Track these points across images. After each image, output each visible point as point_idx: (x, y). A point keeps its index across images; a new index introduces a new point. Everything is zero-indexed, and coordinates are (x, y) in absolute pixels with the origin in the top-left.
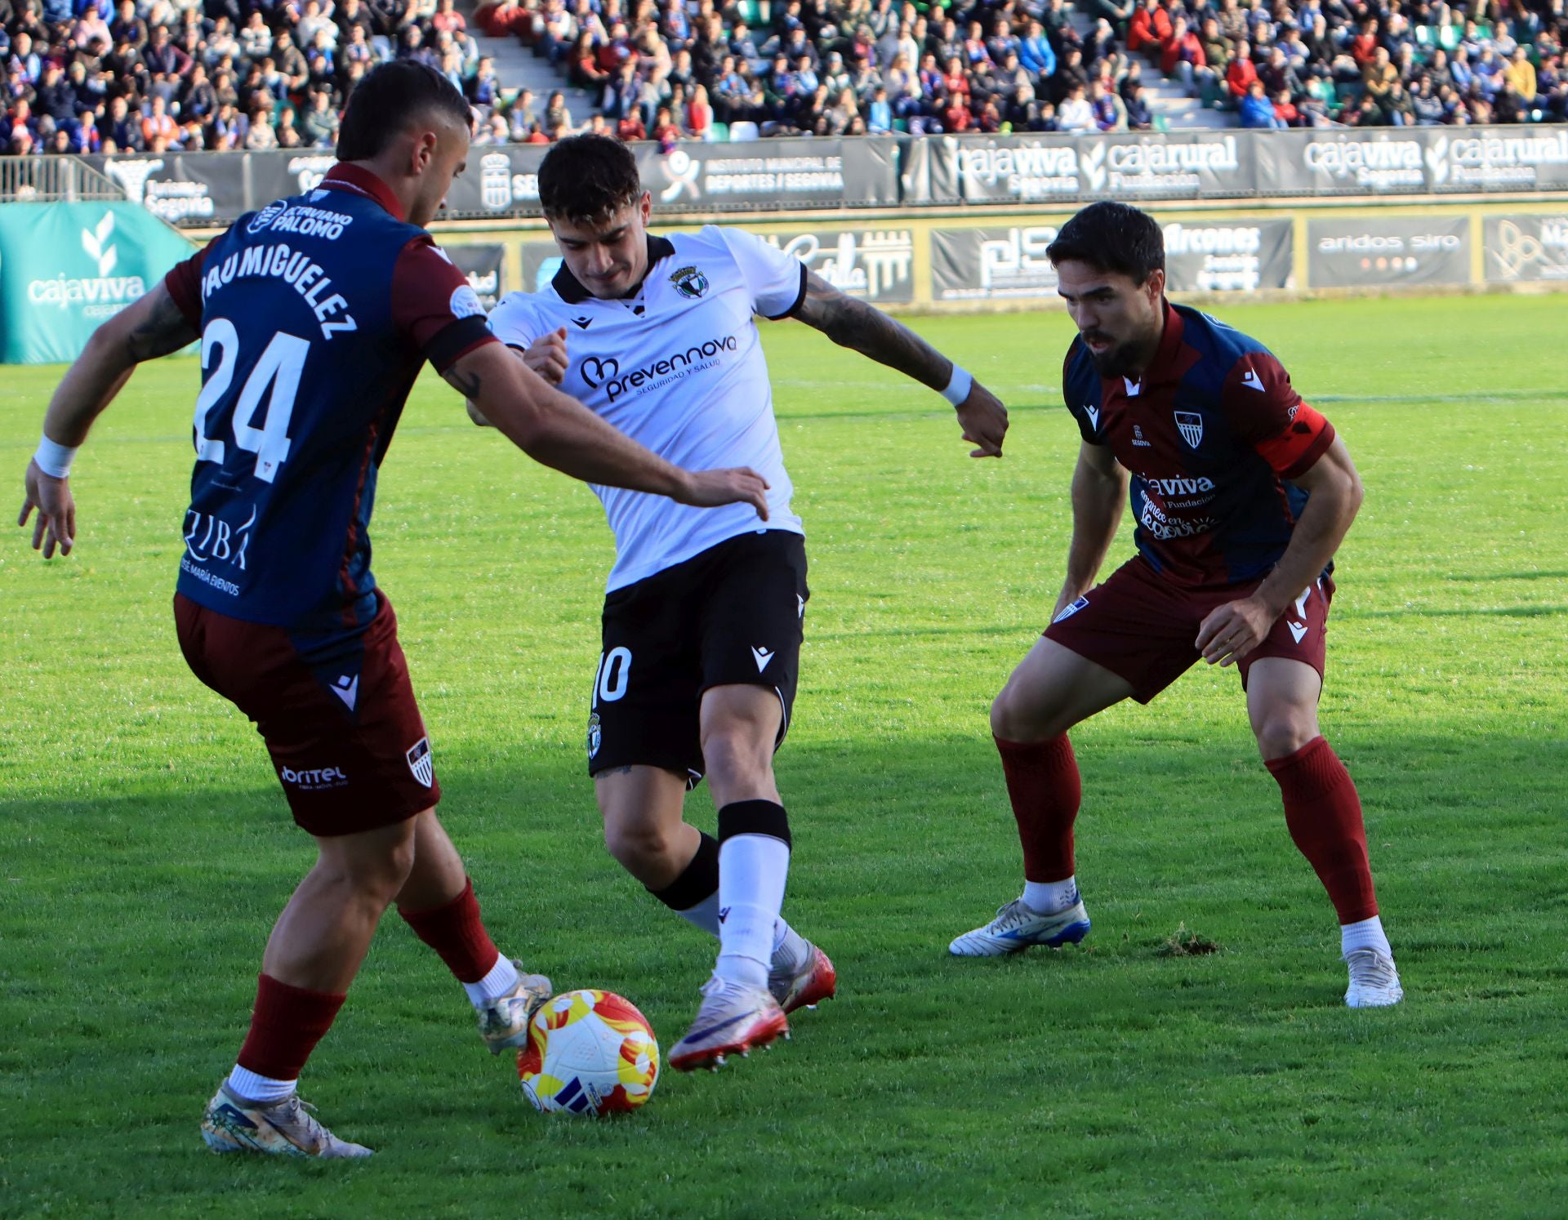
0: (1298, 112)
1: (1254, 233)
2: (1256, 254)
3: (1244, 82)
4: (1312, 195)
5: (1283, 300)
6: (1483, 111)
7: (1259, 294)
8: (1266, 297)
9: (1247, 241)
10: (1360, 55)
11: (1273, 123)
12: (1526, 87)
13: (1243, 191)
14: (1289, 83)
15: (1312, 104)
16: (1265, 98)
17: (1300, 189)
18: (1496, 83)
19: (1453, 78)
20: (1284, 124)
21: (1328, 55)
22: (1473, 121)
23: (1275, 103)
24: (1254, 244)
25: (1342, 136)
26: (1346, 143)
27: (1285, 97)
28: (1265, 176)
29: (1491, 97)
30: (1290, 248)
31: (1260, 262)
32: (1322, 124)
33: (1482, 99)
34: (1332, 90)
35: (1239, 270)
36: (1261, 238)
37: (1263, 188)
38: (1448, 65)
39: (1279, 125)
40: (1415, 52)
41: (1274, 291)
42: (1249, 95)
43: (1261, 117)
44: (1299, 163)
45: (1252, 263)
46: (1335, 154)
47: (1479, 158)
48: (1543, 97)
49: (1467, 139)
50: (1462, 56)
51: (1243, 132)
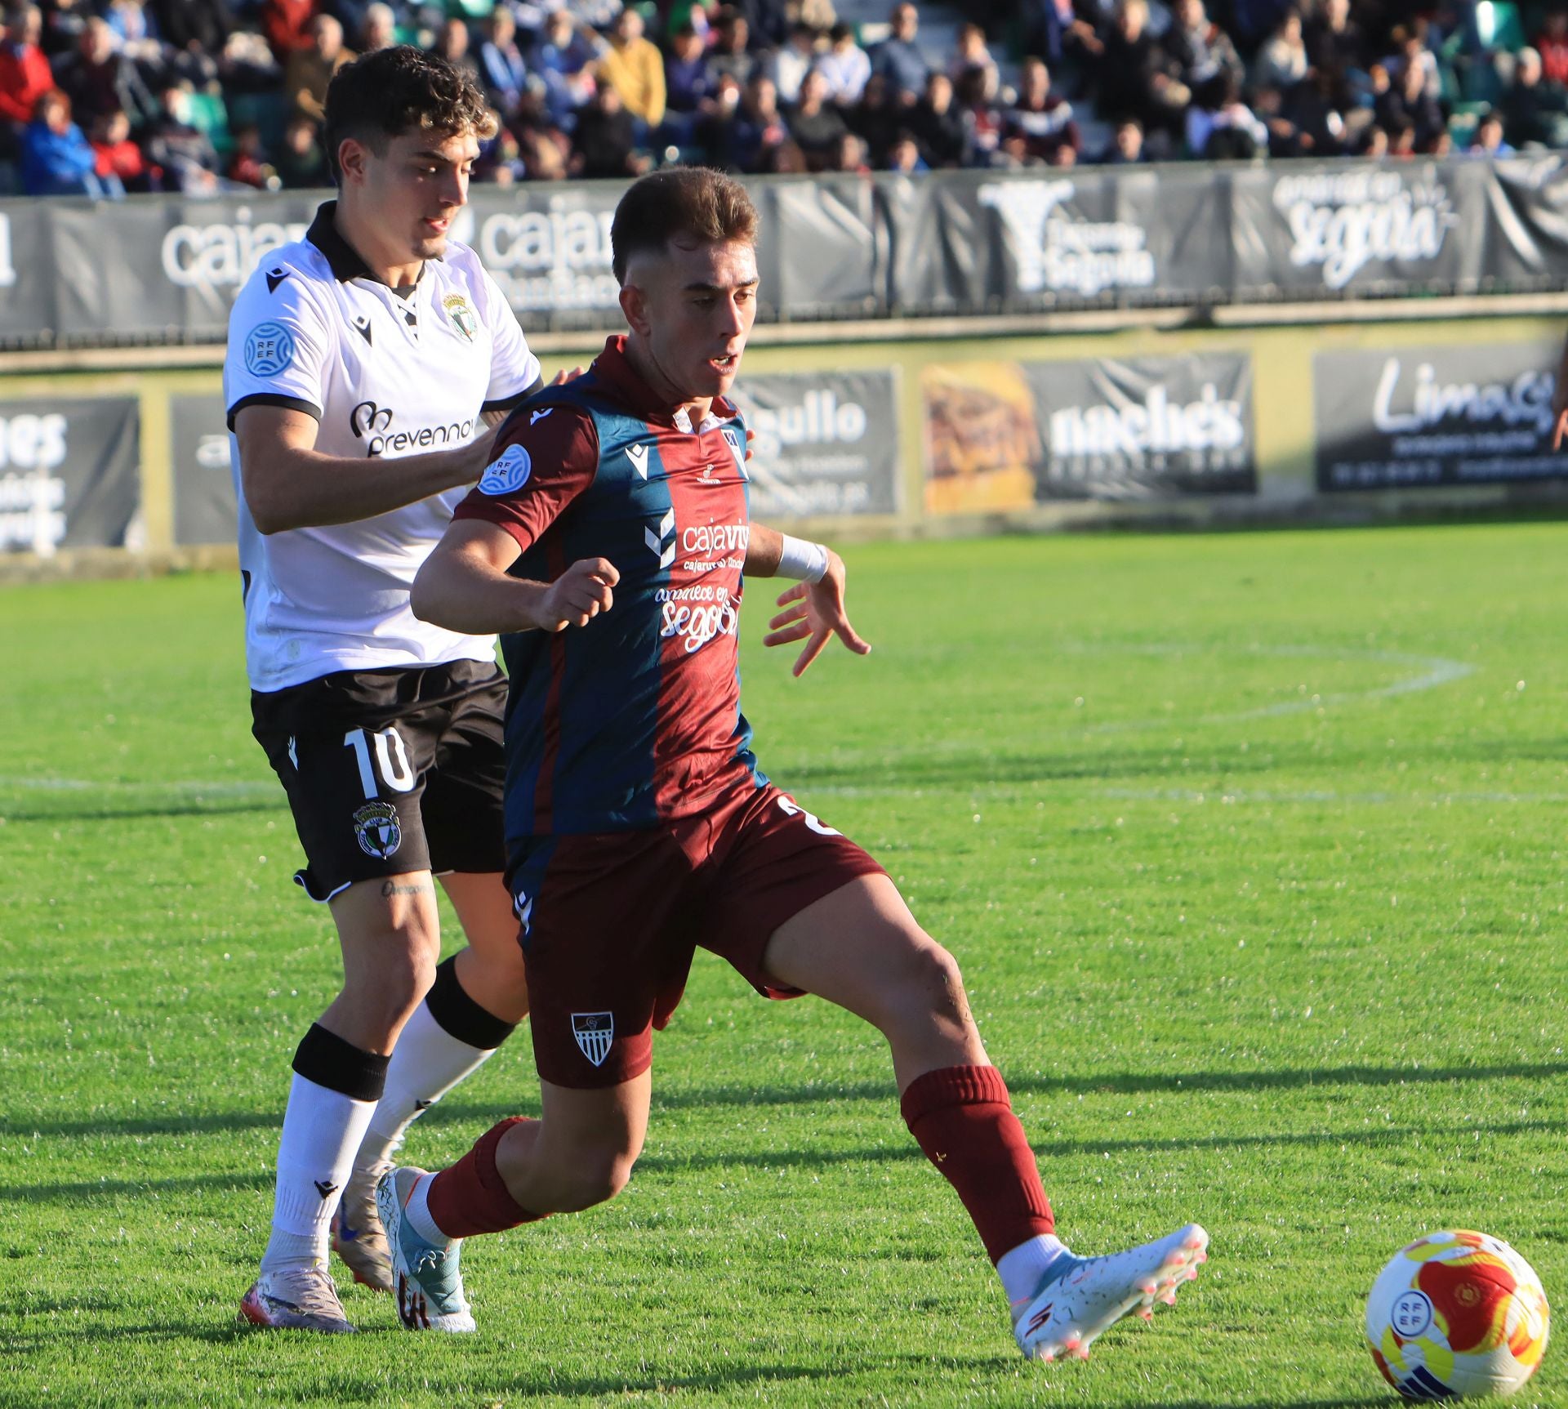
0: (147, 158)
1: (53, 427)
2: (57, 471)
3: (29, 95)
4: (180, 342)
5: (119, 573)
6: (552, 154)
7: (66, 560)
8: (81, 569)
9: (40, 444)
10: (280, 31)
11: (92, 185)
12: (646, 94)
13: (27, 336)
14: (125, 97)
15: (177, 142)
16: (72, 131)
17: (153, 329)
18: (581, 89)
19: (486, 80)
20: (116, 186)
21: (209, 33)
22: (531, 173)
23: (97, 140)
24: (54, 451)
25: (244, 213)
26: (253, 225)
27: (120, 128)
28: (77, 300)
29: (568, 121)
30: (135, 459)
31: (67, 491)
32: (201, 184)
33: (548, 127)
34: (220, 113)
35: (23, 509)
36: (69, 437)
37: (72, 327)
38: (475, 51)
39: (105, 189)
40: (397, 24)
41: (100, 554)
42: (38, 123)
43: (66, 172)
44: (151, 273)
45: (47, 492)
46: (228, 251)
47: (543, 256)
48: (679, 119)
49: (519, 213)
50: (505, 32)
51: (27, 206)
